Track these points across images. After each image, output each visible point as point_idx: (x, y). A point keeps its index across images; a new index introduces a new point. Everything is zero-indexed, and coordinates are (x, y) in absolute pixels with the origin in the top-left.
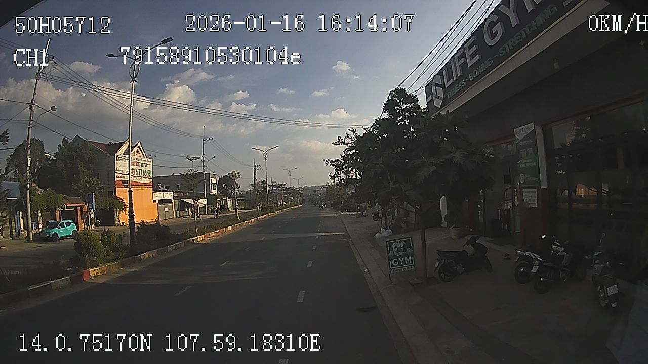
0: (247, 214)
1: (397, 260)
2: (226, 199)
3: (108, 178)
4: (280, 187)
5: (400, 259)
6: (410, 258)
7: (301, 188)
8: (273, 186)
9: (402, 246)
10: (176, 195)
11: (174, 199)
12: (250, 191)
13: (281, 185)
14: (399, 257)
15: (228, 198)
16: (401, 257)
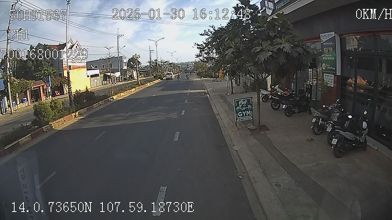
0: (145, 80)
1: (241, 112)
2: (133, 71)
3: (59, 65)
4: (165, 63)
5: (243, 112)
6: (250, 111)
7: (179, 63)
8: (161, 62)
9: (245, 104)
10: (101, 71)
11: (100, 74)
12: (148, 66)
13: (167, 62)
14: (243, 111)
15: (134, 71)
16: (244, 111)
